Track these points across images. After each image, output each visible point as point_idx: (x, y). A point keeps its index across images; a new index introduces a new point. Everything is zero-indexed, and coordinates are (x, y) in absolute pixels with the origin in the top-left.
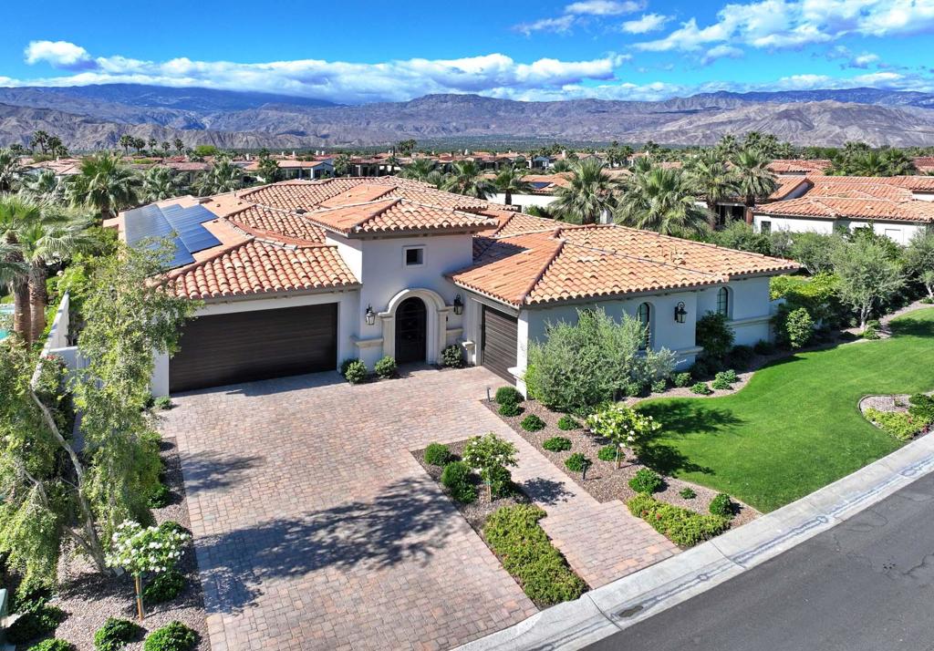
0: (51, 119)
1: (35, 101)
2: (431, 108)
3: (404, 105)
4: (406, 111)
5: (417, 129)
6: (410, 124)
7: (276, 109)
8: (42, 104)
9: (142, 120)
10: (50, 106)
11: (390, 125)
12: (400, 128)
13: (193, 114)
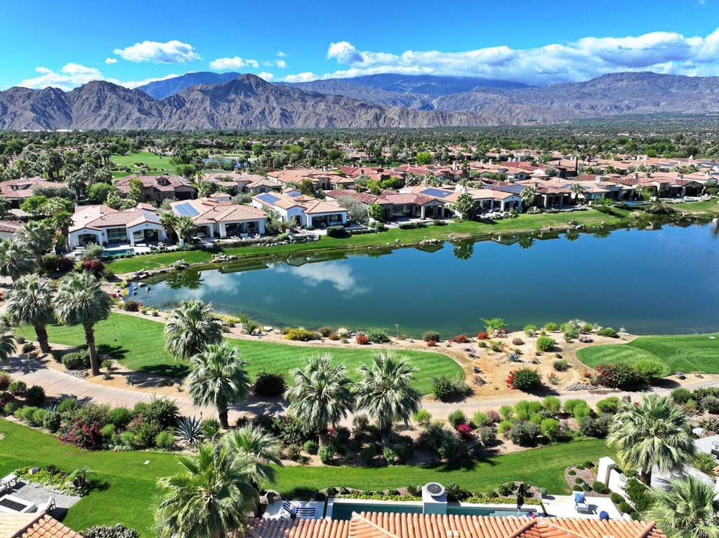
0: (342, 104)
2: (607, 87)
3: (584, 85)
4: (585, 90)
7: (483, 91)
8: (339, 92)
11: (570, 105)
12: (578, 106)
13: (426, 97)
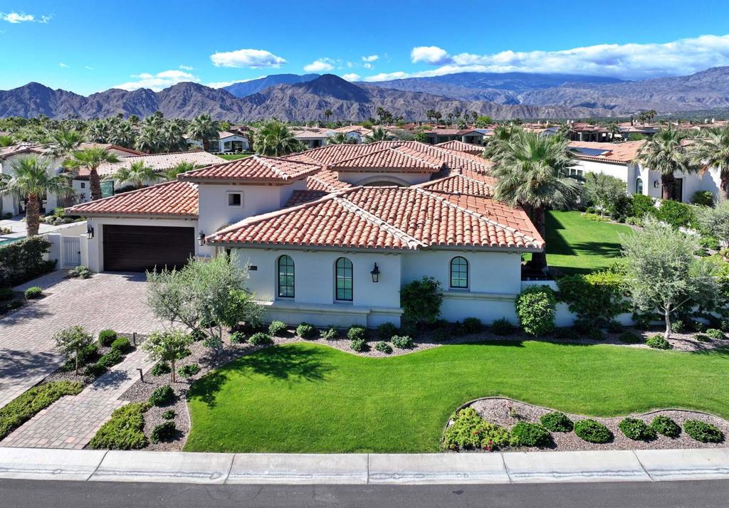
0: (422, 99)
1: (414, 87)
2: (714, 81)
3: (687, 78)
4: (689, 84)
5: (699, 100)
6: (691, 96)
7: (573, 86)
8: (418, 89)
9: (477, 98)
10: (422, 90)
11: (673, 98)
12: (682, 99)
13: (511, 92)
